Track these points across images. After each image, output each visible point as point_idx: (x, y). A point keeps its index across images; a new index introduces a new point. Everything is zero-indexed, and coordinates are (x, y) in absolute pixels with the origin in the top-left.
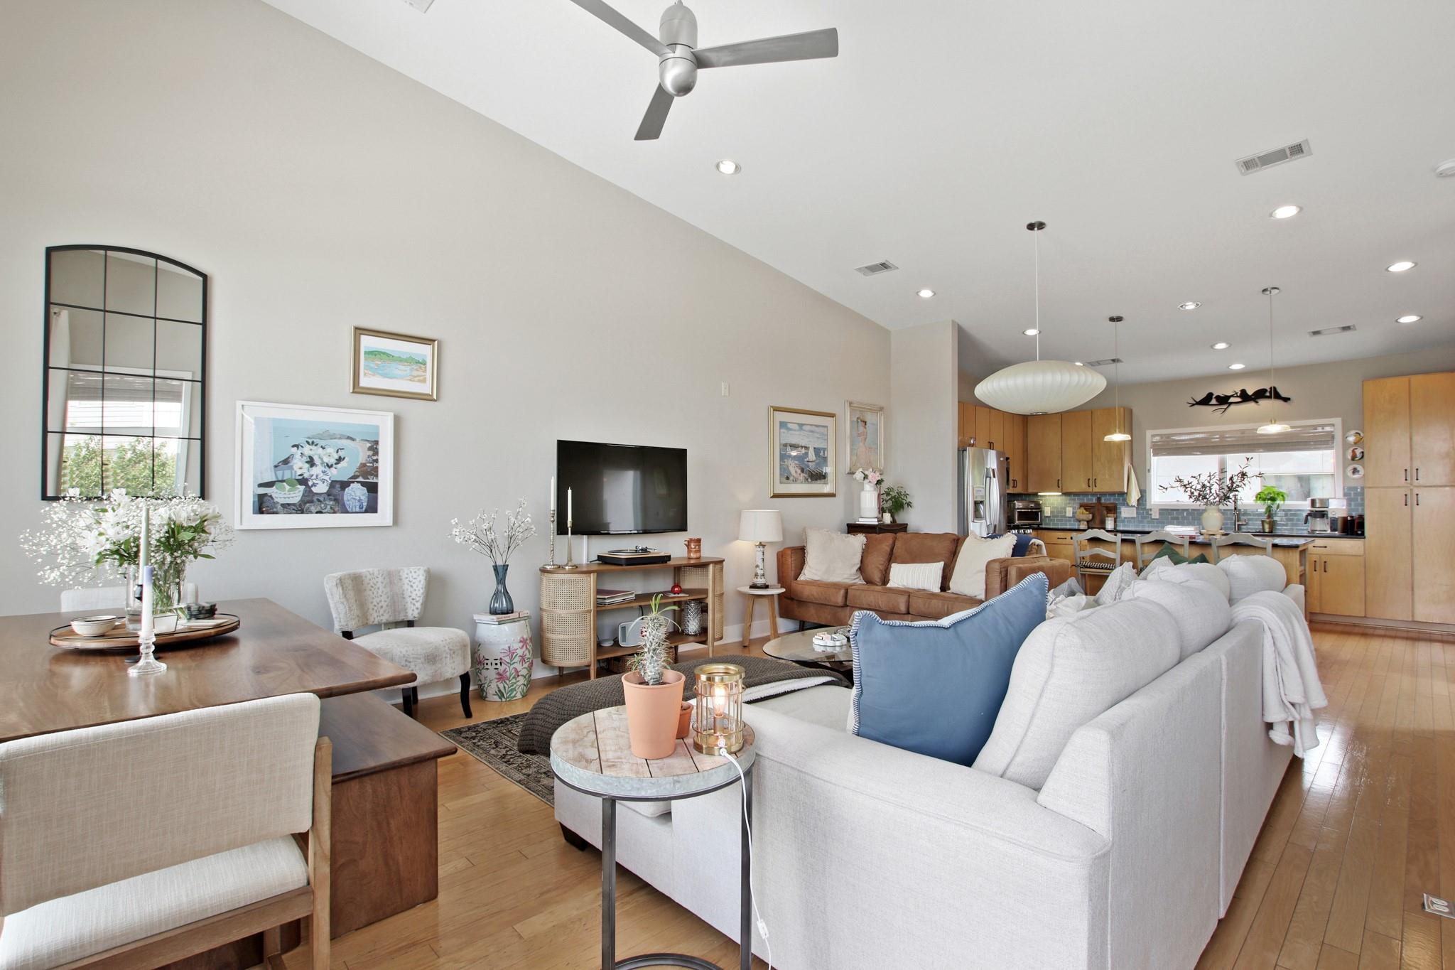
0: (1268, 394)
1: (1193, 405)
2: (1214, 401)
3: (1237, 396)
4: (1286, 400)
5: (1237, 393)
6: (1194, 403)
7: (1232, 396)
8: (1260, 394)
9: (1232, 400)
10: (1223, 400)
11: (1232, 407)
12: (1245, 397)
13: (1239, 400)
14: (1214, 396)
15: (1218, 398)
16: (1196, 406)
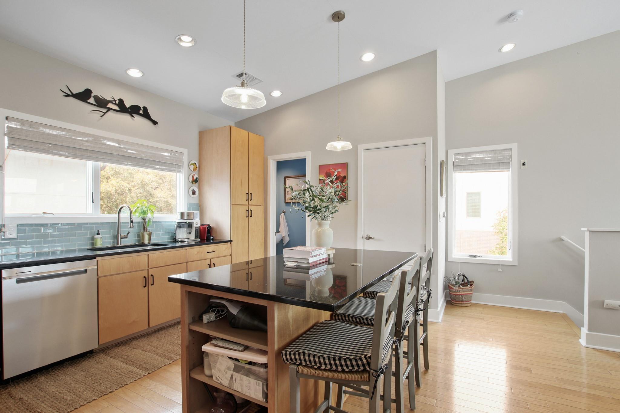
0: (141, 112)
1: (68, 96)
2: (92, 100)
3: (115, 104)
4: (155, 123)
5: (115, 101)
6: (70, 94)
7: (111, 102)
8: (134, 110)
9: (110, 105)
10: (101, 103)
11: (110, 113)
12: (122, 108)
13: (117, 108)
14: (93, 95)
15: (96, 98)
16: (71, 99)
